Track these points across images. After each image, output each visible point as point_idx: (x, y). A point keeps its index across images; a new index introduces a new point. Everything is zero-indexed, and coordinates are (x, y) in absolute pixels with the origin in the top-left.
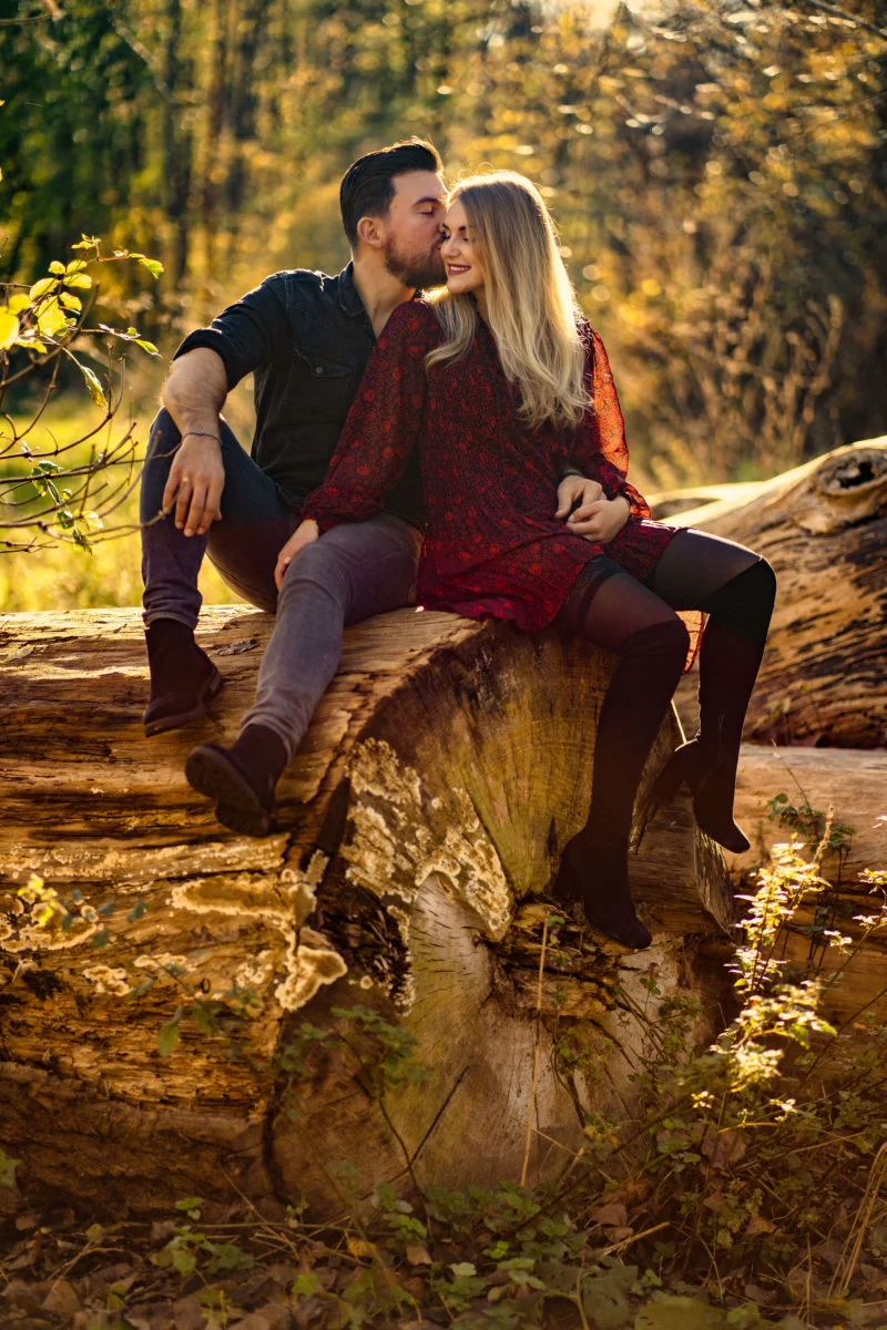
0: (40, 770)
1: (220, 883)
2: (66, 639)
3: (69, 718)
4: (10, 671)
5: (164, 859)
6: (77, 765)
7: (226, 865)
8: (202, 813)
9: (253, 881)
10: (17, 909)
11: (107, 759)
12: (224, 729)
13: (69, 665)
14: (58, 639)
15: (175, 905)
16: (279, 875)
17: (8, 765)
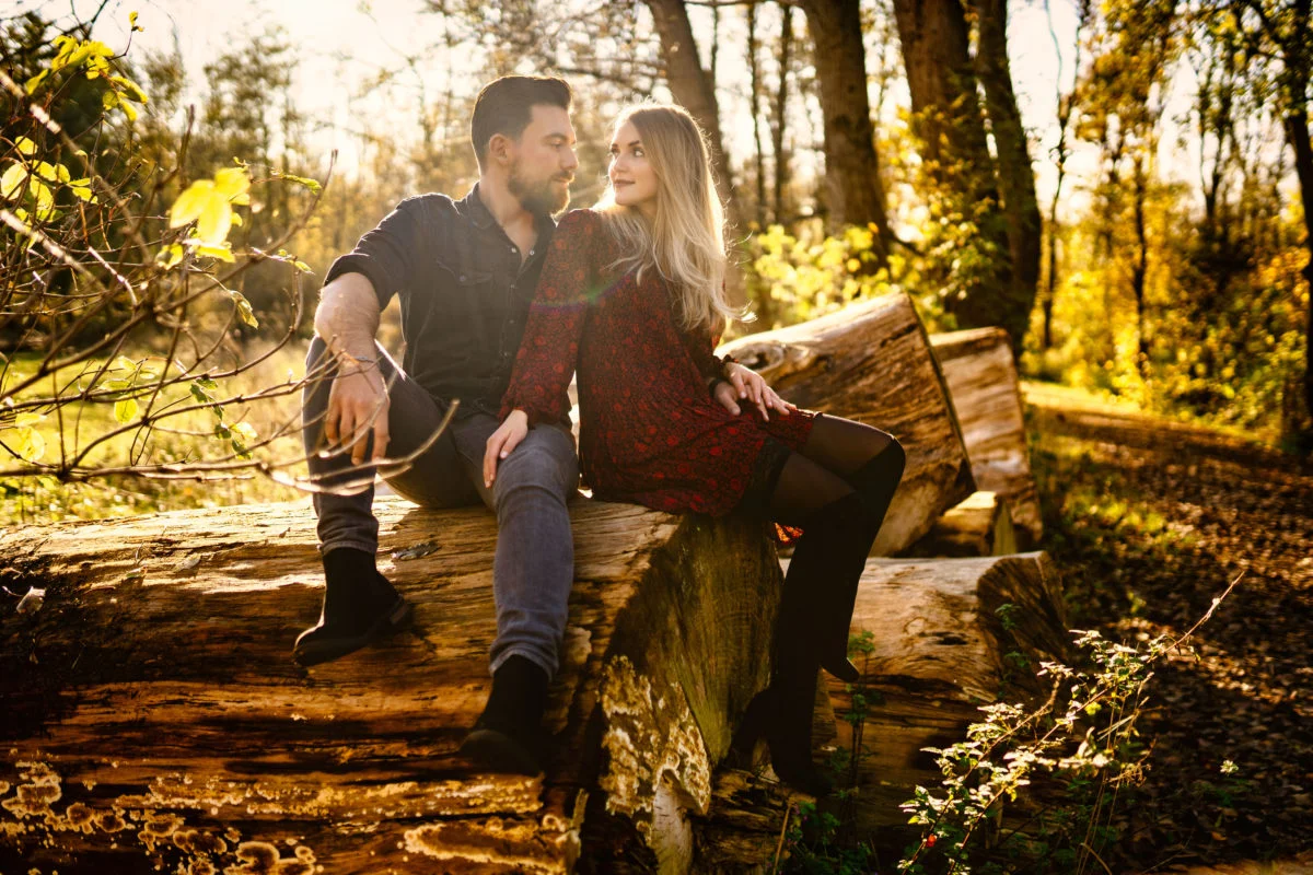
0: (230, 694)
1: (465, 828)
2: (231, 546)
3: (255, 637)
4: (181, 584)
5: (389, 797)
6: (272, 689)
7: (469, 807)
8: (427, 744)
9: (507, 827)
10: (219, 848)
11: (304, 682)
12: (434, 647)
13: (243, 575)
14: (224, 546)
15: (410, 849)
16: (539, 821)
17: (193, 689)
